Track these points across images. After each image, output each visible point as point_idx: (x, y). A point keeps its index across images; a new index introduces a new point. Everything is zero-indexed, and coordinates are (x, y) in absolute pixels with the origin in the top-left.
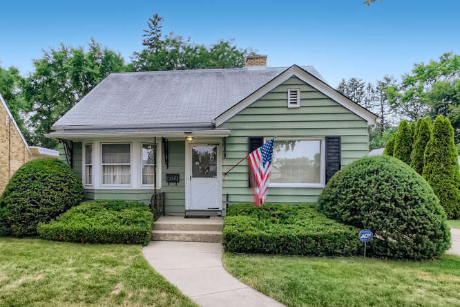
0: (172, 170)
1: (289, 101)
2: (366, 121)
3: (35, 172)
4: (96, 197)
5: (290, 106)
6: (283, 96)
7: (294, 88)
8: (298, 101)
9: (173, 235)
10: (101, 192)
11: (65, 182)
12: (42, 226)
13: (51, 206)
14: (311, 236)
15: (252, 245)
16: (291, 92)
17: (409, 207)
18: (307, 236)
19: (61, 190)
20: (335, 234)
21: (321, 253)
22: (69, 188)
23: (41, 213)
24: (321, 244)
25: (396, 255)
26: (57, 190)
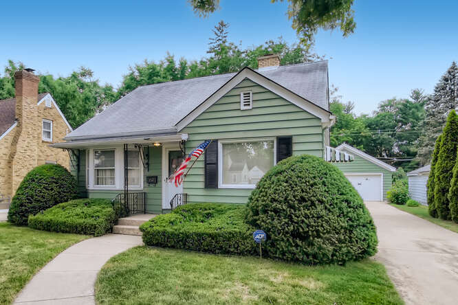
0: (152, 173)
1: (242, 104)
2: (320, 119)
3: (36, 175)
4: (91, 196)
5: (243, 108)
6: (235, 99)
7: (246, 90)
8: (251, 103)
9: (129, 229)
10: (95, 192)
11: (56, 183)
12: (31, 217)
13: (41, 202)
14: (207, 234)
15: (157, 239)
16: (244, 94)
17: (302, 208)
18: (203, 234)
19: (52, 189)
20: (230, 233)
21: (217, 251)
22: (60, 188)
23: (33, 208)
24: (216, 242)
25: (285, 257)
26: (48, 190)
